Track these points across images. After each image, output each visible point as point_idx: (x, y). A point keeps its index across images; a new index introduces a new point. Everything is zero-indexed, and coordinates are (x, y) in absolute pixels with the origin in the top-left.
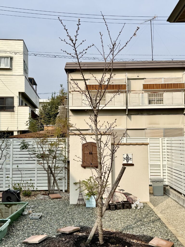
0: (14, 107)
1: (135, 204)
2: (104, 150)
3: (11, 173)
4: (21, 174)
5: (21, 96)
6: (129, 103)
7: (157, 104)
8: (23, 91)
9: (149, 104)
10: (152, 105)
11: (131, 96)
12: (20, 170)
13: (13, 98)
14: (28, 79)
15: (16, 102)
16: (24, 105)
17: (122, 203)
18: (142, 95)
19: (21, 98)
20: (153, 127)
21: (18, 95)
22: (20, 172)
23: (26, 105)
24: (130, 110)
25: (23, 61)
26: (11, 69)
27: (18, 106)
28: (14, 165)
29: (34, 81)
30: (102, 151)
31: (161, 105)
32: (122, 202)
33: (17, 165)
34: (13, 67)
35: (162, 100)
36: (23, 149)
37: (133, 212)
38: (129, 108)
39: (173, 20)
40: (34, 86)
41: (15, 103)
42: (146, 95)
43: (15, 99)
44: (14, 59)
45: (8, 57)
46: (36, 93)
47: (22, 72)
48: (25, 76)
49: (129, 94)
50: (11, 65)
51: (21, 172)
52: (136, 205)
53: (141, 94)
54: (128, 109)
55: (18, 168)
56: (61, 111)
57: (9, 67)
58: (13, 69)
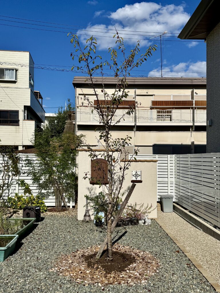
0: (19, 120)
2: (114, 167)
5: (26, 110)
6: (137, 120)
7: (166, 121)
10: (161, 122)
15: (21, 116)
16: (30, 119)
18: (151, 112)
21: (23, 109)
24: (139, 127)
25: (29, 74)
26: (16, 82)
27: (23, 120)
29: (40, 95)
31: (170, 122)
38: (138, 124)
43: (20, 113)
44: (19, 71)
45: (13, 70)
46: (42, 107)
47: (27, 85)
48: (31, 90)
49: (137, 111)
56: (68, 126)
57: (14, 80)
58: (18, 81)
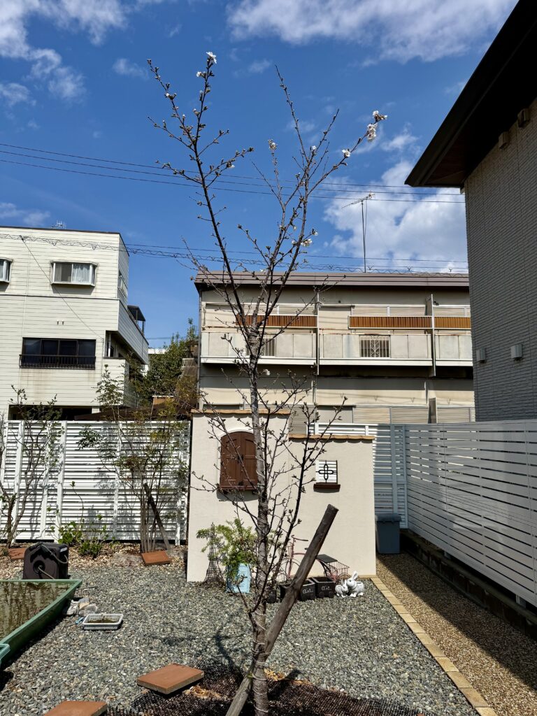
0: (95, 358)
1: (345, 585)
2: (274, 457)
3: (59, 499)
4: (82, 502)
5: (110, 340)
6: (321, 353)
7: (378, 356)
8: (115, 328)
9: (362, 356)
10: (367, 358)
11: (326, 338)
12: (78, 493)
13: (94, 341)
14: (126, 308)
15: (100, 350)
16: (117, 356)
17: (314, 583)
18: (349, 339)
19: (110, 343)
20: (368, 403)
21: (104, 336)
22: (78, 497)
23: (120, 357)
24: (324, 368)
25: (117, 273)
26: (94, 287)
27: (105, 358)
28: (65, 481)
29: (139, 312)
30: (269, 461)
31: (386, 358)
32: (314, 581)
33: (71, 481)
34: (98, 284)
35: (388, 350)
36: (86, 445)
37: (341, 609)
38: (322, 363)
39: (418, 181)
40: (140, 323)
41: (97, 352)
42: (356, 339)
43: (97, 344)
44: (100, 268)
45: (87, 265)
46: (142, 335)
47: (113, 293)
48: (120, 301)
49: (321, 337)
50: (94, 280)
51: (82, 497)
52: (346, 587)
53: (345, 336)
54: (321, 366)
55: (75, 488)
56: (186, 369)
57: (89, 283)
58: (97, 287)
